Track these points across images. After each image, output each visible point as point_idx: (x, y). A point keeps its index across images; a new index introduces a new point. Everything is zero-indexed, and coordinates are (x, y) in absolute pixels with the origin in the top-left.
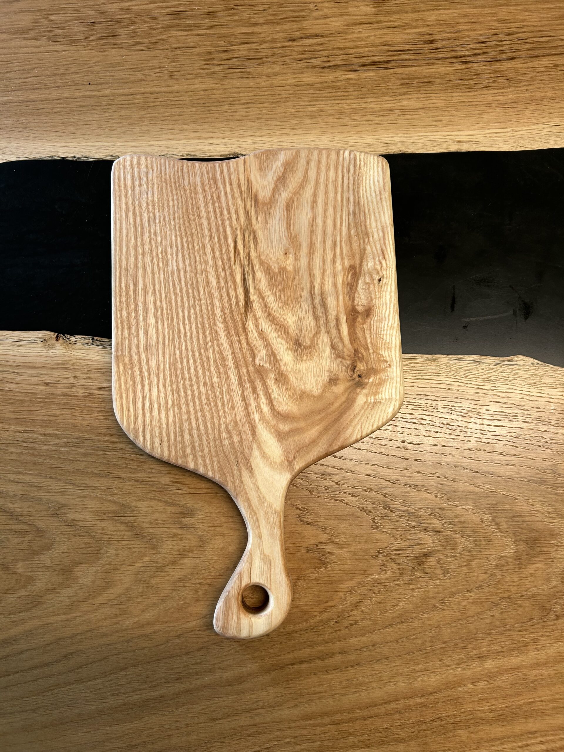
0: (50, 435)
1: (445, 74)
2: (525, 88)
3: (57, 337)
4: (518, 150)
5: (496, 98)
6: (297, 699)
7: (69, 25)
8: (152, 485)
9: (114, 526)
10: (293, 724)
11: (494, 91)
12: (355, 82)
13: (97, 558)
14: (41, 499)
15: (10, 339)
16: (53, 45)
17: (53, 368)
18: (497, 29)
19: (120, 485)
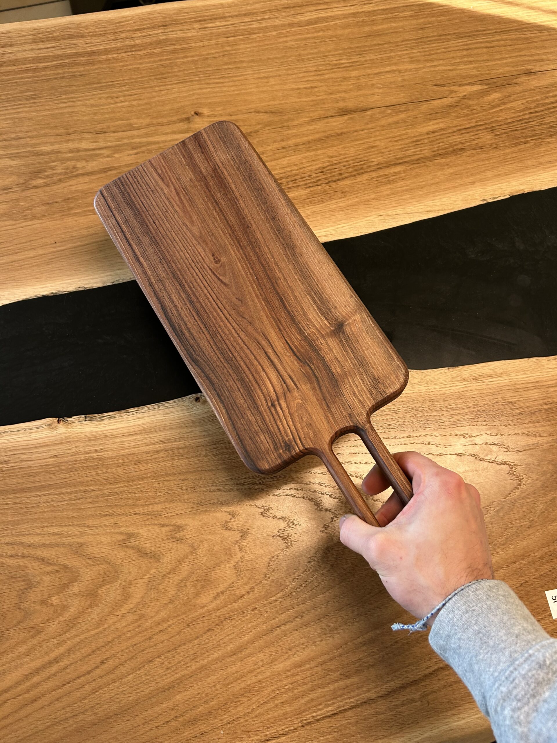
0: (63, 493)
1: (301, 196)
2: (356, 196)
3: (58, 420)
4: (360, 234)
5: (338, 205)
6: (287, 653)
7: (35, 207)
8: (148, 515)
9: (124, 551)
10: (289, 674)
11: (336, 201)
13: (116, 578)
14: (64, 543)
15: (23, 429)
16: (25, 222)
17: (59, 444)
18: (328, 162)
19: (123, 519)
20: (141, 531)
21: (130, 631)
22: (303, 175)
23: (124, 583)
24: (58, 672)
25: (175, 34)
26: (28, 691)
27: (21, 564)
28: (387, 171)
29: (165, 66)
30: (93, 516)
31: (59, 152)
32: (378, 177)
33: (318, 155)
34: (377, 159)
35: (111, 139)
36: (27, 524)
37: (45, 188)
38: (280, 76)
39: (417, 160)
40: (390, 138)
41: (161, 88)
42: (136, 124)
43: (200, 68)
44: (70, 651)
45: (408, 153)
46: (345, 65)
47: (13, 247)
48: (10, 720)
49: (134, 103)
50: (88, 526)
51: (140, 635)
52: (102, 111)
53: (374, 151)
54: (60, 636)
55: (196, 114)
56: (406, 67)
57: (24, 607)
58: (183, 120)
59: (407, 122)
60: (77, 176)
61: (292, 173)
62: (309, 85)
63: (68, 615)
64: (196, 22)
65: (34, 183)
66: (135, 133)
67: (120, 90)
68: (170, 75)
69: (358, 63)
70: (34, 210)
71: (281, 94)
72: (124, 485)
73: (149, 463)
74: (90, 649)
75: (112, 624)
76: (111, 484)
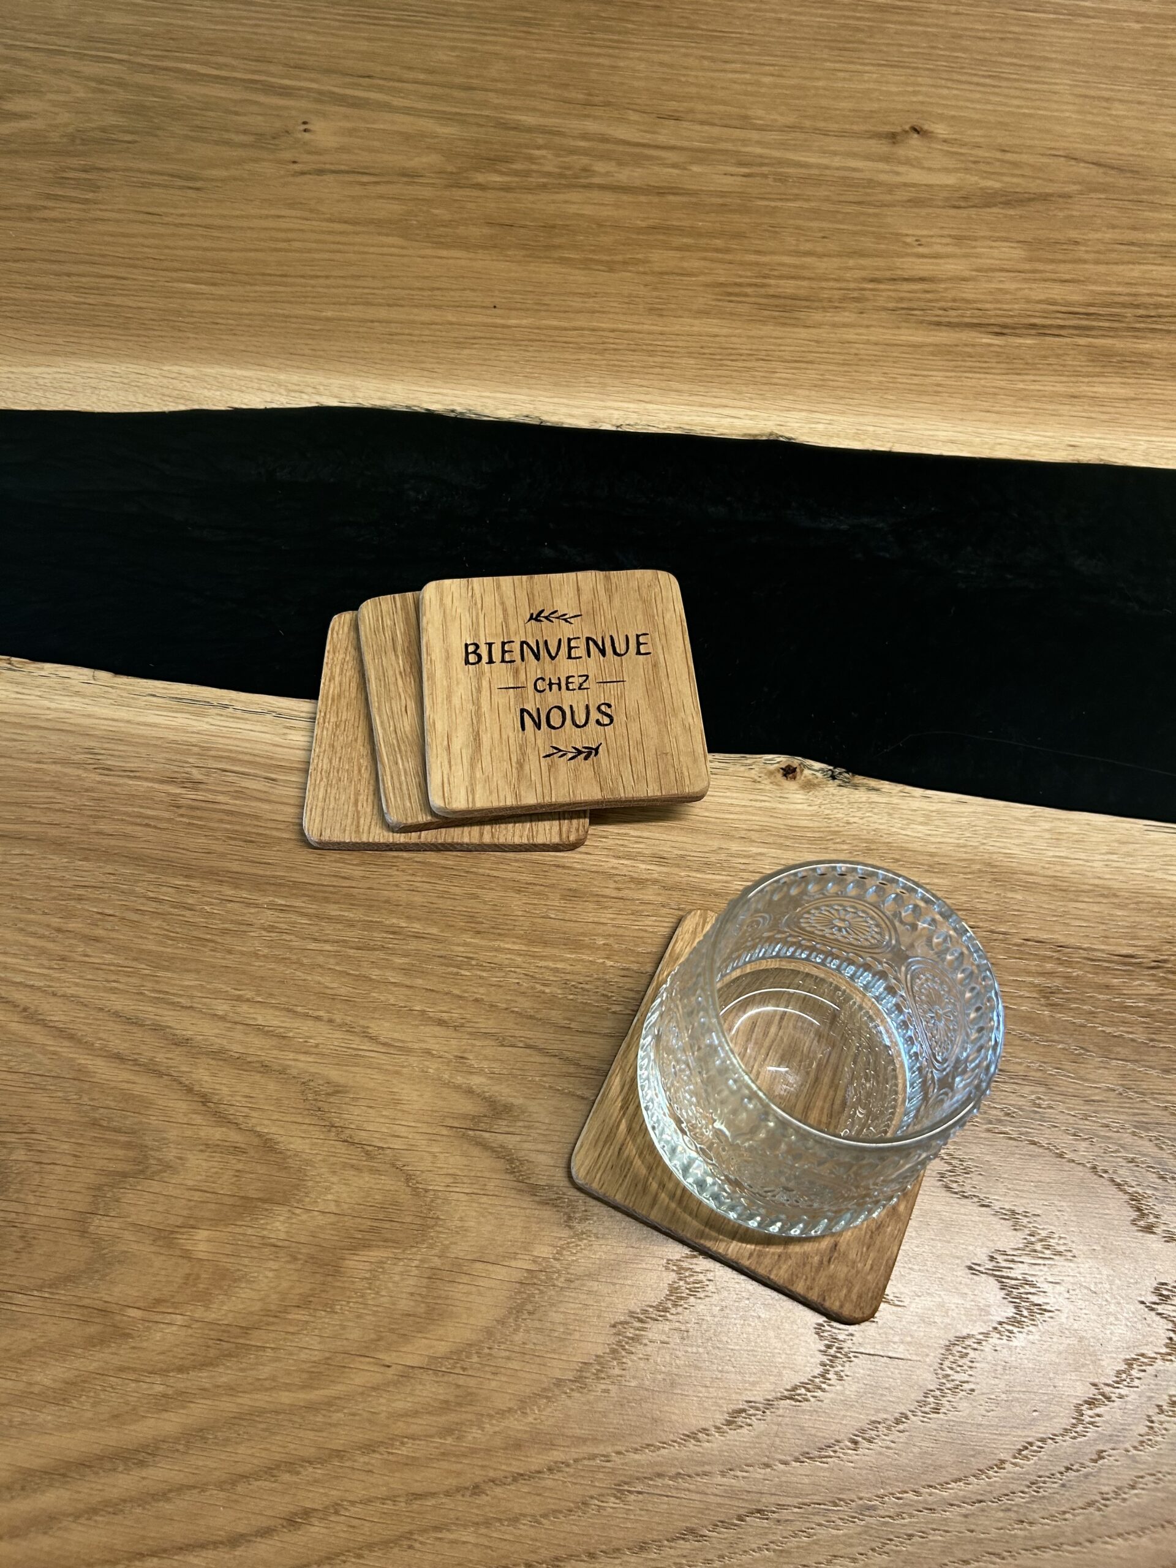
0: (330, 919)
1: (1170, 353)
7: (465, 225)
9: (465, 1155)
12: (999, 350)
13: (415, 1235)
14: (285, 1067)
16: (433, 248)
19: (488, 1051)
20: (533, 1107)
21: (413, 1437)
23: (437, 1262)
24: (132, 1500)
27: (137, 1090)
29: (858, 29)
30: (402, 1013)
31: (559, 134)
35: (693, 134)
36: (194, 976)
37: (502, 194)
38: (1139, 103)
41: (838, 66)
43: (941, 49)
44: (196, 1437)
47: (385, 292)
49: (767, 80)
50: (373, 1039)
51: (445, 1465)
52: (683, 79)
54: (181, 1370)
55: (915, 130)
57: (100, 1231)
58: (879, 136)
60: (588, 187)
61: (1149, 300)
63: (226, 1307)
65: (480, 178)
66: (755, 135)
67: (735, 49)
68: (864, 46)
70: (461, 230)
71: (1138, 137)
72: (516, 947)
73: (606, 908)
74: (264, 1454)
75: (360, 1390)
76: (479, 932)
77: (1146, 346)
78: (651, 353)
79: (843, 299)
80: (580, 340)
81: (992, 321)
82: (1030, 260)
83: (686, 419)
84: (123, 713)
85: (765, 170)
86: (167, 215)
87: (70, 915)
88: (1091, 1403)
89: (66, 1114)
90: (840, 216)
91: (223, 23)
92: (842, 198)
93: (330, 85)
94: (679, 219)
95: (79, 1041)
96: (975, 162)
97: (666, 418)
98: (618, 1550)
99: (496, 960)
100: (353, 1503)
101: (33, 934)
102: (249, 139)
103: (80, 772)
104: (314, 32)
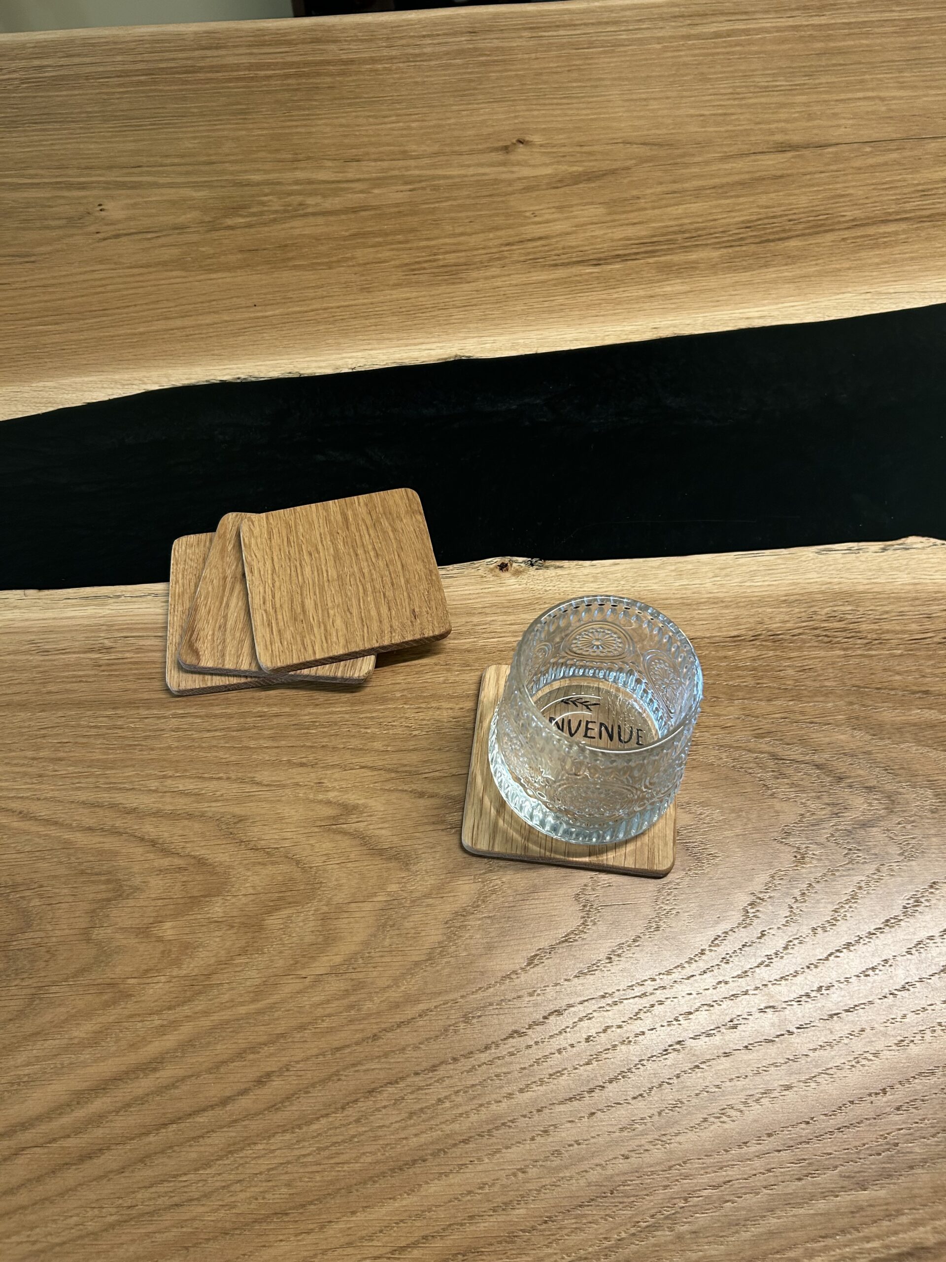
1: (710, 259)
2: (814, 263)
5: (781, 275)
7: (225, 255)
9: (332, 841)
11: (776, 269)
12: (598, 275)
13: (307, 896)
16: (206, 273)
20: (371, 802)
21: (329, 1016)
22: (712, 231)
23: (325, 909)
24: (152, 1093)
25: (490, 42)
26: (77, 1130)
27: (107, 846)
28: (871, 230)
29: (470, 81)
30: (275, 764)
31: (279, 183)
32: (853, 238)
33: (739, 204)
34: (850, 214)
35: (370, 169)
37: (247, 230)
38: (668, 98)
39: (928, 217)
40: (873, 184)
41: (461, 107)
42: (414, 151)
43: (529, 85)
44: (188, 1045)
45: (908, 206)
46: (782, 88)
48: (22, 1198)
49: (414, 125)
50: (258, 784)
51: (353, 1027)
52: (357, 133)
53: (844, 202)
54: (169, 1008)
55: (520, 142)
56: (892, 94)
57: (100, 937)
58: (496, 149)
59: (904, 164)
60: (305, 215)
61: (692, 227)
62: (720, 111)
63: (192, 966)
64: (525, 29)
65: (229, 222)
66: (412, 163)
67: (389, 107)
68: (476, 91)
69: (806, 87)
70: (223, 259)
71: (670, 121)
72: (344, 709)
73: (399, 673)
74: (234, 1046)
75: (289, 995)
76: (317, 705)
77: (693, 256)
78: (367, 318)
79: (489, 261)
80: (317, 317)
81: (591, 257)
82: (610, 214)
83: (398, 356)
84: (49, 614)
85: (423, 184)
86: (14, 283)
87: (39, 748)
88: (752, 904)
89: (62, 871)
90: (479, 207)
91: (29, 146)
92: (478, 194)
93: (113, 176)
94: (370, 226)
95: (62, 825)
96: (564, 156)
97: (384, 357)
98: (472, 1053)
99: (332, 720)
100: (297, 1062)
101: (16, 765)
102: (64, 222)
103: (28, 657)
104: (96, 142)
